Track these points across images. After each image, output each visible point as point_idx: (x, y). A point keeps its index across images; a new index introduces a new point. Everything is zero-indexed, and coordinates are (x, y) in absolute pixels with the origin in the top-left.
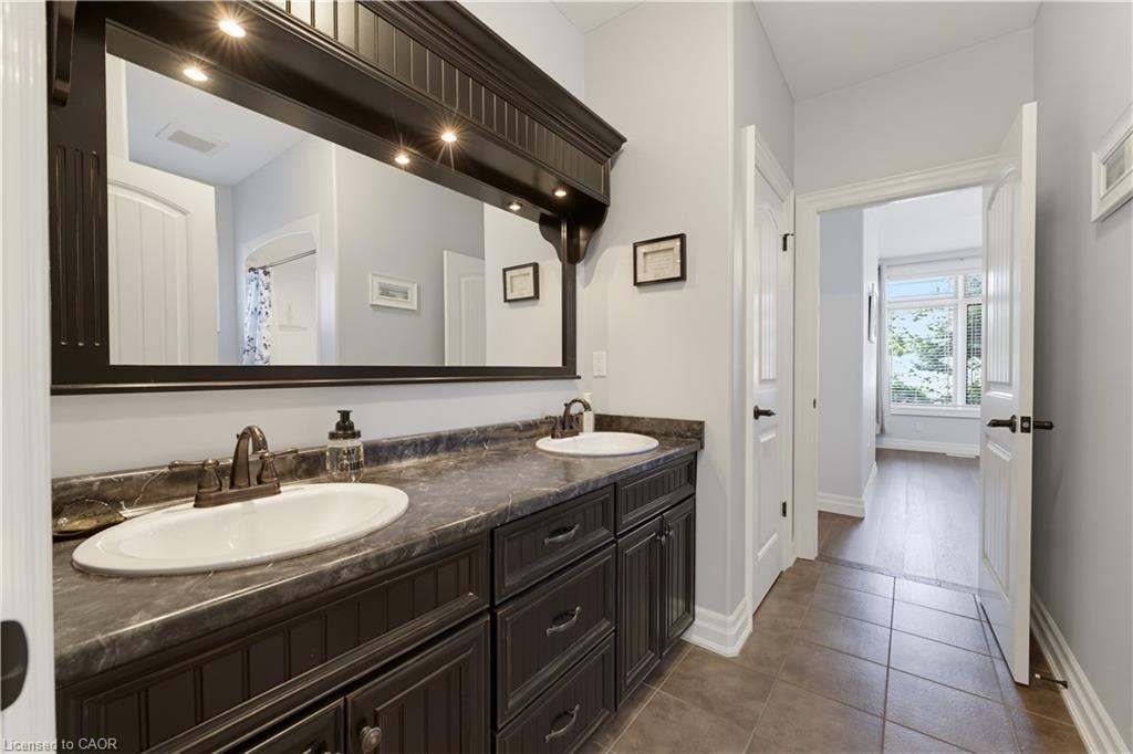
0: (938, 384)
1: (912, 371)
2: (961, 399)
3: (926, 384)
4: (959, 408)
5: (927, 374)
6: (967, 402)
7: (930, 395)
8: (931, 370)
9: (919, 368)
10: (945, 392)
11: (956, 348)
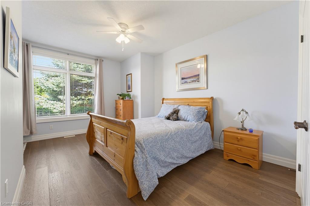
0: (57, 106)
1: (45, 101)
2: (68, 112)
3: (52, 106)
4: (68, 117)
5: (52, 102)
6: (71, 113)
7: (54, 111)
8: (54, 101)
9: (48, 99)
10: (61, 109)
11: (67, 91)
